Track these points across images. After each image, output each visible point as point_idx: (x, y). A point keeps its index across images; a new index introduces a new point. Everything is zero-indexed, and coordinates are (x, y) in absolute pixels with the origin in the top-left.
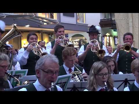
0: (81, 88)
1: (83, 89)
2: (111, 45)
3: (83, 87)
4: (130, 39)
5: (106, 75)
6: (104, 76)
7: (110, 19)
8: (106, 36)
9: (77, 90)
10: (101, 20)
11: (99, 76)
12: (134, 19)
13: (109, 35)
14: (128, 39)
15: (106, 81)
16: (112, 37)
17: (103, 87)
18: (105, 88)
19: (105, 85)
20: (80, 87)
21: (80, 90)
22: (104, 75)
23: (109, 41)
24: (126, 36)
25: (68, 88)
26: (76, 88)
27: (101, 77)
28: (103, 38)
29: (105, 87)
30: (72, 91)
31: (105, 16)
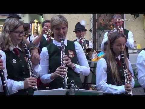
2: (39, 32)
6: (20, 34)
8: (34, 23)
16: (41, 24)
23: (37, 28)
24: (45, 23)
28: (31, 24)
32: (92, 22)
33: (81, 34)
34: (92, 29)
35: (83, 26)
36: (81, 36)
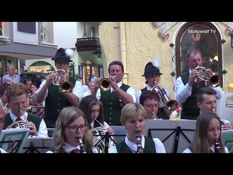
0: (43, 148)
1: (45, 149)
3: (45, 146)
4: (117, 71)
5: (82, 127)
6: (78, 129)
7: (92, 38)
8: (86, 65)
9: (35, 152)
10: (78, 39)
11: (71, 130)
12: (128, 40)
13: (90, 63)
14: (114, 71)
15: (82, 138)
16: (96, 66)
17: (76, 147)
18: (80, 149)
19: (80, 144)
20: (41, 146)
21: (40, 151)
22: (79, 127)
23: (91, 72)
25: (24, 148)
26: (35, 148)
27: (74, 131)
28: (81, 68)
29: (81, 147)
30: (29, 152)
31: (85, 34)
32: (175, 62)
33: (155, 80)
34: (175, 72)
35: (157, 68)
36: (154, 83)
